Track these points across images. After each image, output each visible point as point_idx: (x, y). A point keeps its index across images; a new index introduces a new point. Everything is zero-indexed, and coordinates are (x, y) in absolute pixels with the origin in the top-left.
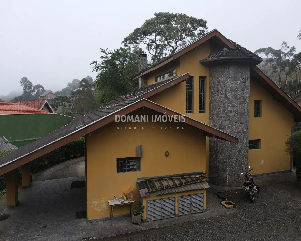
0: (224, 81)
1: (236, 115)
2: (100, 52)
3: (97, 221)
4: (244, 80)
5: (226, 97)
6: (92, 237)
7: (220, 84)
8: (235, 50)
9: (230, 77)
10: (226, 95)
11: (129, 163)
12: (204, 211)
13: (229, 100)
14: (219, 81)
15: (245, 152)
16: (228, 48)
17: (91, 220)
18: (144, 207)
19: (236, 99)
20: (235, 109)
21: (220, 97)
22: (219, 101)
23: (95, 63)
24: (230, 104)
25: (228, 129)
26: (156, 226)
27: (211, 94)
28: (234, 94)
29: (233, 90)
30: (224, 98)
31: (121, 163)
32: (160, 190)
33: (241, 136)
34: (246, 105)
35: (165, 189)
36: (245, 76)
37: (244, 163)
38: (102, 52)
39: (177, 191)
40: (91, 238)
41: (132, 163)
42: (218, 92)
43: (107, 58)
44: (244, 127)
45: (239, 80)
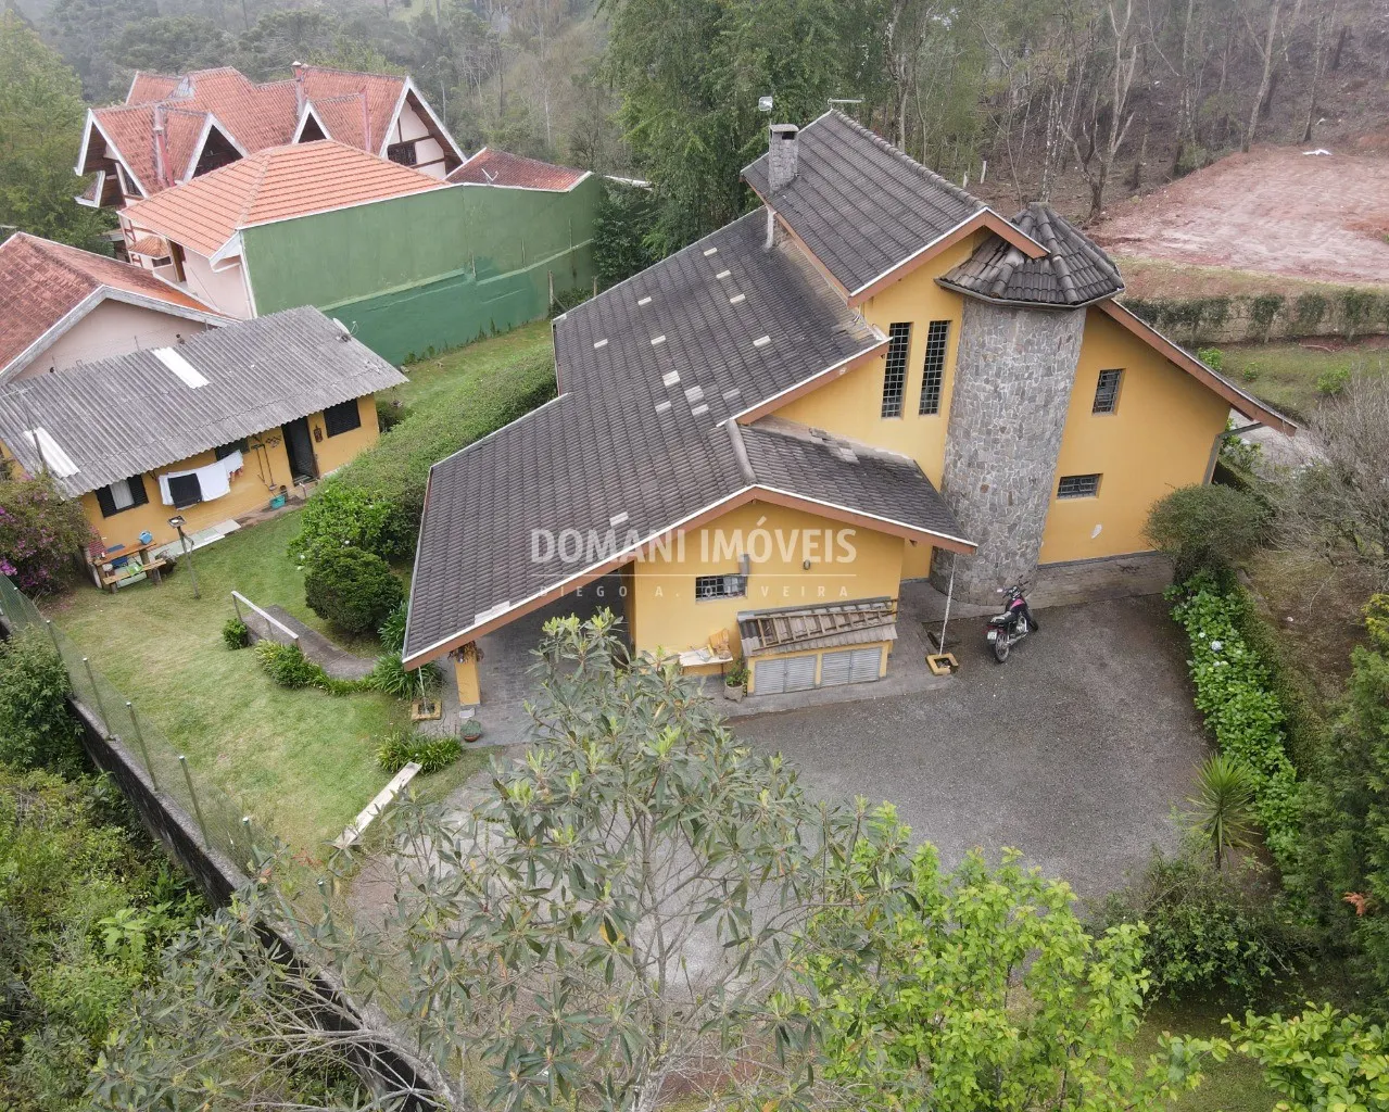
0: (997, 348)
1: (1017, 439)
4: (1054, 347)
7: (985, 352)
8: (1043, 258)
9: (1014, 339)
10: (997, 386)
11: (723, 584)
12: (880, 679)
13: (1002, 401)
16: (1026, 256)
18: (750, 672)
19: (1022, 398)
20: (1015, 425)
21: (980, 386)
24: (1004, 411)
25: (988, 473)
26: (771, 709)
27: (959, 370)
29: (1017, 376)
30: (989, 392)
32: (784, 642)
33: (1022, 490)
34: (1052, 411)
36: (1058, 337)
39: (821, 645)
41: (727, 584)
42: (978, 374)
44: (1034, 469)
45: (1039, 351)
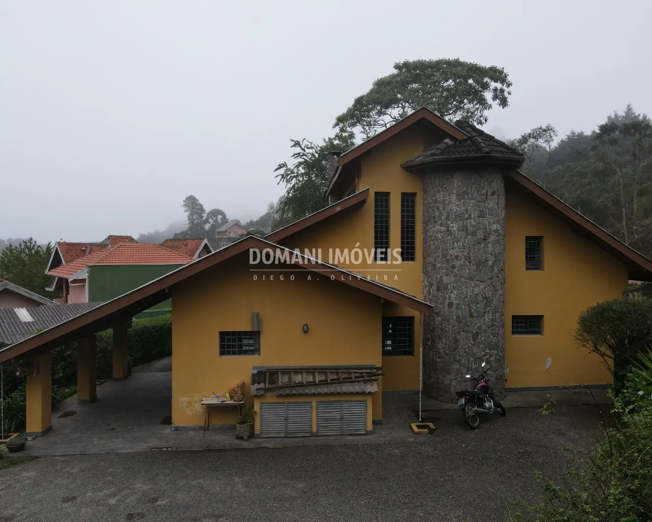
0: (444, 200)
1: (468, 264)
2: (291, 147)
3: (186, 429)
4: (483, 197)
5: (448, 230)
6: (167, 448)
7: (437, 205)
8: (466, 140)
9: (455, 192)
10: (448, 227)
11: (242, 341)
12: (368, 433)
13: (453, 237)
14: (436, 201)
15: (489, 337)
16: (453, 139)
17: (177, 427)
18: (255, 412)
19: (467, 233)
20: (465, 254)
21: (437, 229)
22: (437, 239)
23: (283, 167)
24: (455, 243)
25: (451, 292)
26: (270, 446)
27: (424, 225)
28: (463, 225)
29: (461, 218)
30: (444, 232)
31: (229, 340)
32: (284, 387)
33: (478, 305)
34: (490, 246)
35: (293, 387)
36: (485, 190)
37: (487, 359)
38: (294, 146)
39: (313, 391)
40: (164, 449)
41: (245, 342)
42: (435, 222)
43: (305, 157)
44: (485, 288)
45: (473, 199)
